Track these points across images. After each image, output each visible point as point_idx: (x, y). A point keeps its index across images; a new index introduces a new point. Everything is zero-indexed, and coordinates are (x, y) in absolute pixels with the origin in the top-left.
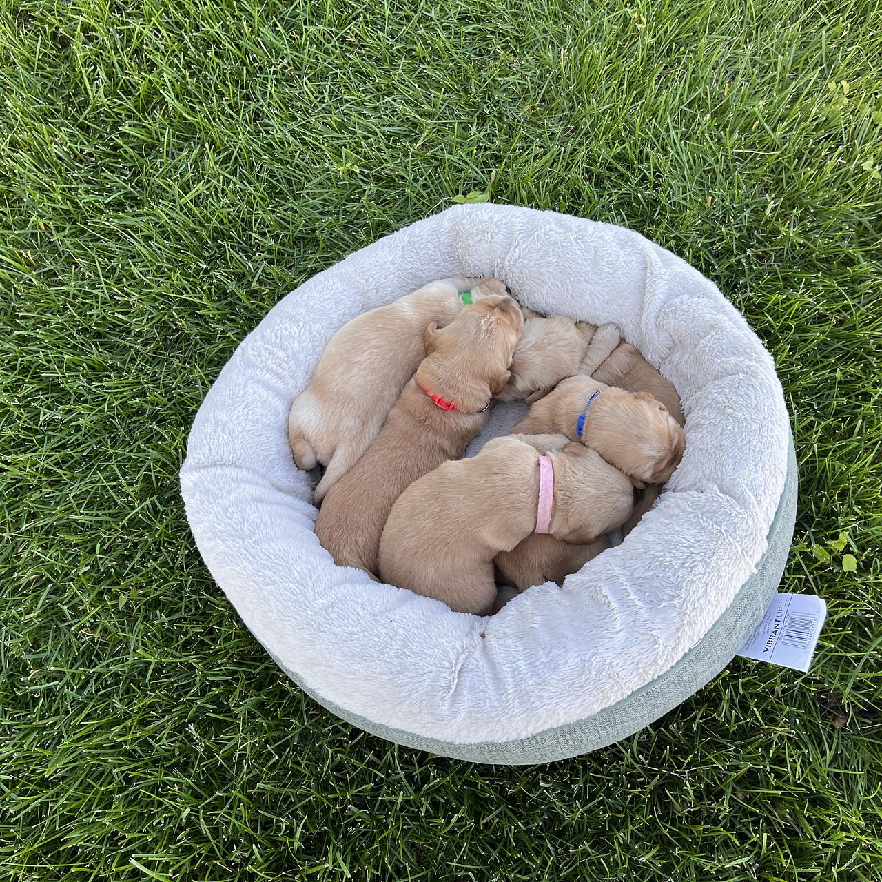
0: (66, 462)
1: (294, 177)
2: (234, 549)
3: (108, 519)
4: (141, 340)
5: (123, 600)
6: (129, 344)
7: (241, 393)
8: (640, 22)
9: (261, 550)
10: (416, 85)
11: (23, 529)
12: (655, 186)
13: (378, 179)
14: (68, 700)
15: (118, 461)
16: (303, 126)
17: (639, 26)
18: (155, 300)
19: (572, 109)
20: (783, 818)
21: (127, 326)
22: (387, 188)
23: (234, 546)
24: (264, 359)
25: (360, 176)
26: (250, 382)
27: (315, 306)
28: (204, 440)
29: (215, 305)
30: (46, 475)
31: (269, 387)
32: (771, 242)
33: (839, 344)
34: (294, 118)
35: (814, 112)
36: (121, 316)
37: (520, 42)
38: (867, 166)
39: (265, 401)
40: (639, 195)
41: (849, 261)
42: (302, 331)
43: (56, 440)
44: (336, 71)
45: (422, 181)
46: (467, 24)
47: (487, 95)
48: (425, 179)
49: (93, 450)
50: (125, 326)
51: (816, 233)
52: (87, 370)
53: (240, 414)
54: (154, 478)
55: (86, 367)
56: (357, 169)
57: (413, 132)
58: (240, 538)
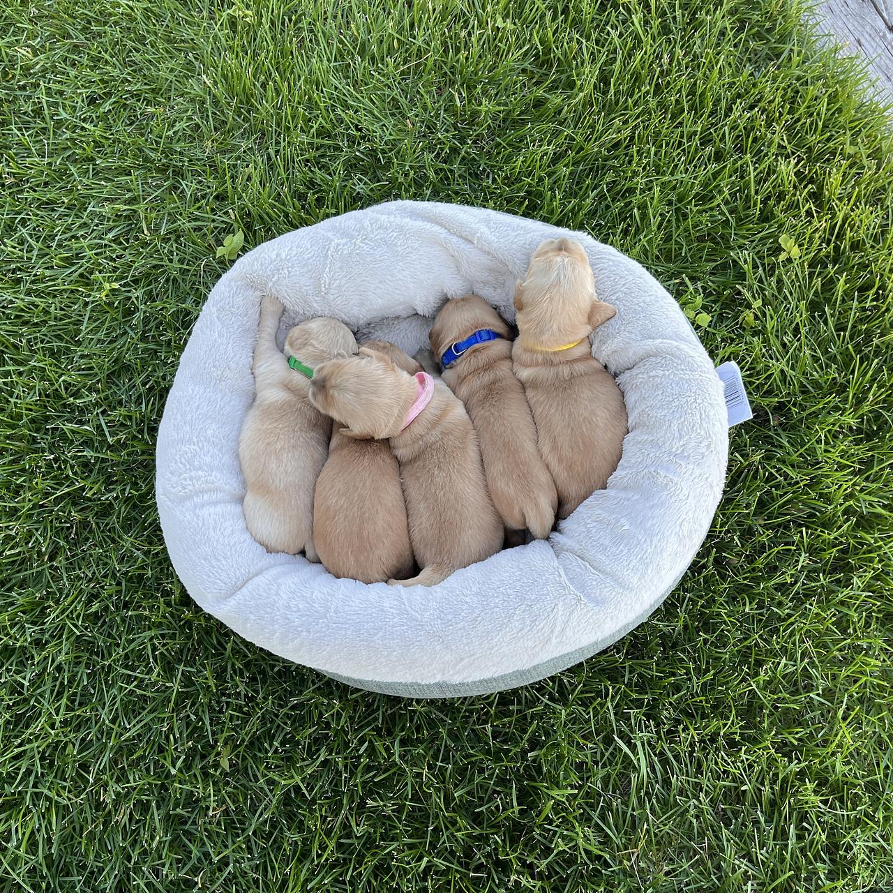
0: (73, 702)
1: (59, 330)
2: (323, 630)
3: (152, 716)
4: (46, 557)
5: (225, 764)
6: (40, 569)
7: (200, 524)
8: (246, 16)
9: (347, 615)
10: (103, 183)
11: (91, 780)
12: (363, 138)
13: (136, 282)
14: (248, 871)
15: (122, 664)
16: (33, 282)
17: (248, 19)
18: (31, 516)
19: (246, 120)
20: (800, 510)
21: (22, 556)
22: (149, 285)
23: (322, 627)
24: (191, 488)
25: (123, 289)
26: (197, 510)
27: (194, 418)
28: (210, 580)
29: (91, 480)
30: (66, 726)
31: (215, 503)
32: (477, 124)
33: (581, 168)
34: (18, 281)
35: (430, 7)
36: (13, 552)
37: (157, 93)
38: (500, 23)
39: (223, 514)
40: (357, 153)
41: (539, 103)
42: (201, 445)
43: (48, 692)
44: (20, 217)
45: (176, 258)
46: (100, 105)
47: (168, 152)
48: (177, 254)
49: (88, 675)
50: (20, 558)
51: (501, 96)
52: (25, 617)
53: (216, 538)
54: (165, 652)
55: (21, 615)
56: (116, 285)
57: (131, 224)
58: (321, 618)
